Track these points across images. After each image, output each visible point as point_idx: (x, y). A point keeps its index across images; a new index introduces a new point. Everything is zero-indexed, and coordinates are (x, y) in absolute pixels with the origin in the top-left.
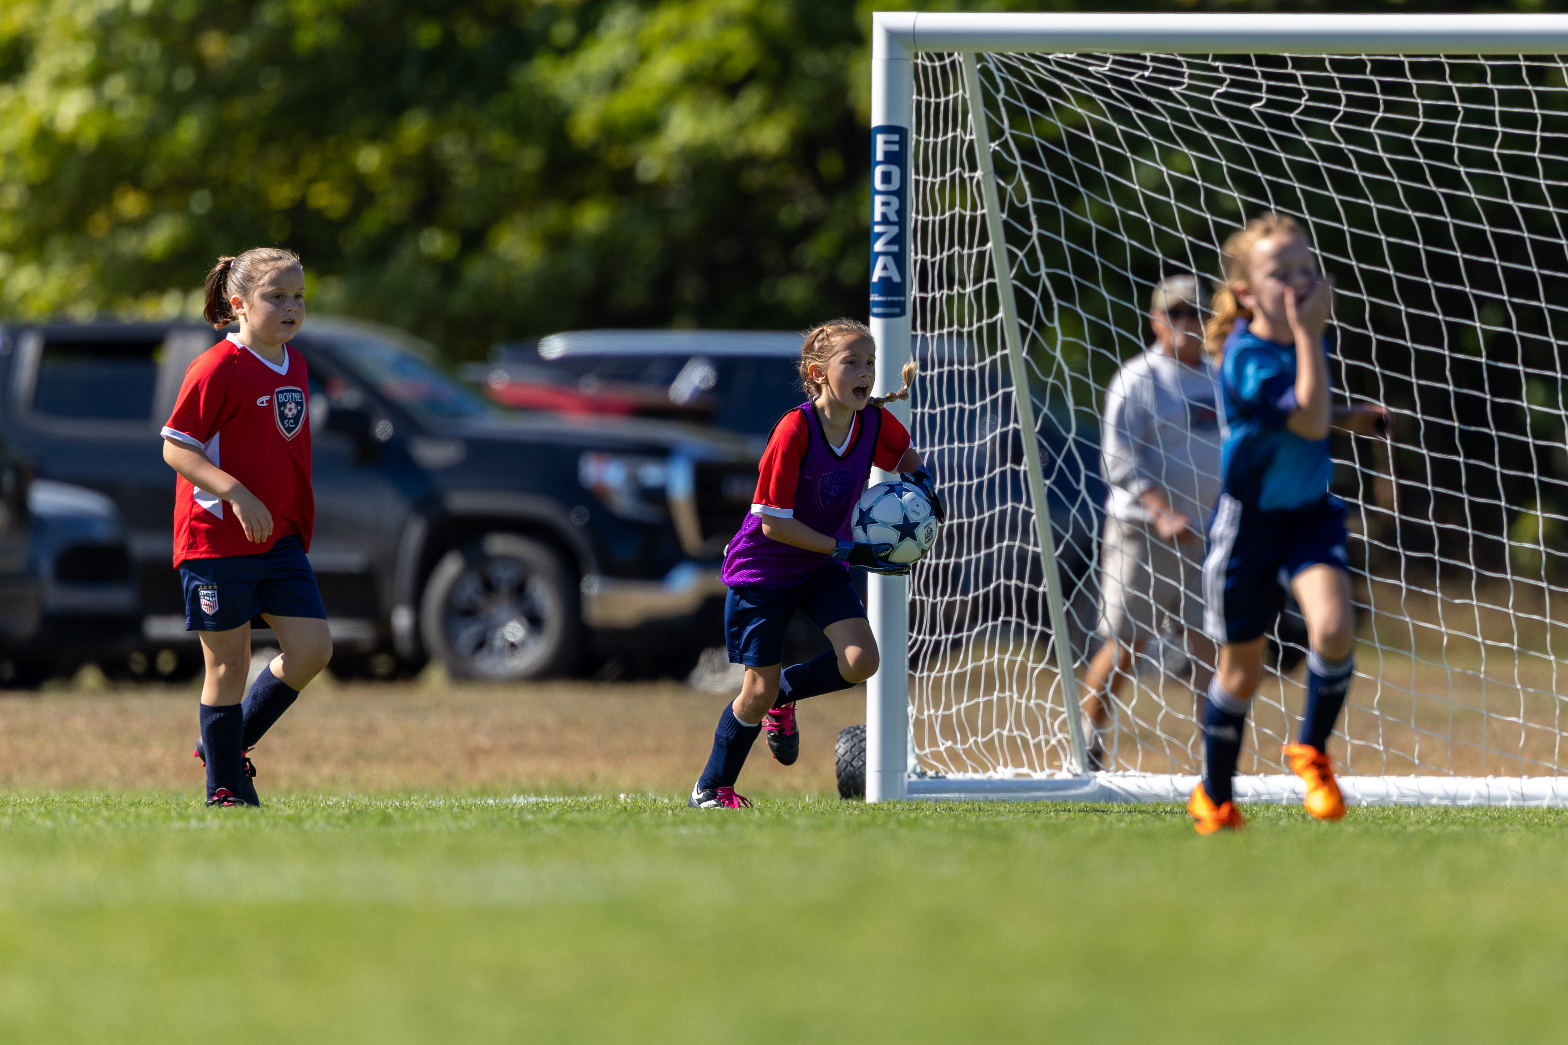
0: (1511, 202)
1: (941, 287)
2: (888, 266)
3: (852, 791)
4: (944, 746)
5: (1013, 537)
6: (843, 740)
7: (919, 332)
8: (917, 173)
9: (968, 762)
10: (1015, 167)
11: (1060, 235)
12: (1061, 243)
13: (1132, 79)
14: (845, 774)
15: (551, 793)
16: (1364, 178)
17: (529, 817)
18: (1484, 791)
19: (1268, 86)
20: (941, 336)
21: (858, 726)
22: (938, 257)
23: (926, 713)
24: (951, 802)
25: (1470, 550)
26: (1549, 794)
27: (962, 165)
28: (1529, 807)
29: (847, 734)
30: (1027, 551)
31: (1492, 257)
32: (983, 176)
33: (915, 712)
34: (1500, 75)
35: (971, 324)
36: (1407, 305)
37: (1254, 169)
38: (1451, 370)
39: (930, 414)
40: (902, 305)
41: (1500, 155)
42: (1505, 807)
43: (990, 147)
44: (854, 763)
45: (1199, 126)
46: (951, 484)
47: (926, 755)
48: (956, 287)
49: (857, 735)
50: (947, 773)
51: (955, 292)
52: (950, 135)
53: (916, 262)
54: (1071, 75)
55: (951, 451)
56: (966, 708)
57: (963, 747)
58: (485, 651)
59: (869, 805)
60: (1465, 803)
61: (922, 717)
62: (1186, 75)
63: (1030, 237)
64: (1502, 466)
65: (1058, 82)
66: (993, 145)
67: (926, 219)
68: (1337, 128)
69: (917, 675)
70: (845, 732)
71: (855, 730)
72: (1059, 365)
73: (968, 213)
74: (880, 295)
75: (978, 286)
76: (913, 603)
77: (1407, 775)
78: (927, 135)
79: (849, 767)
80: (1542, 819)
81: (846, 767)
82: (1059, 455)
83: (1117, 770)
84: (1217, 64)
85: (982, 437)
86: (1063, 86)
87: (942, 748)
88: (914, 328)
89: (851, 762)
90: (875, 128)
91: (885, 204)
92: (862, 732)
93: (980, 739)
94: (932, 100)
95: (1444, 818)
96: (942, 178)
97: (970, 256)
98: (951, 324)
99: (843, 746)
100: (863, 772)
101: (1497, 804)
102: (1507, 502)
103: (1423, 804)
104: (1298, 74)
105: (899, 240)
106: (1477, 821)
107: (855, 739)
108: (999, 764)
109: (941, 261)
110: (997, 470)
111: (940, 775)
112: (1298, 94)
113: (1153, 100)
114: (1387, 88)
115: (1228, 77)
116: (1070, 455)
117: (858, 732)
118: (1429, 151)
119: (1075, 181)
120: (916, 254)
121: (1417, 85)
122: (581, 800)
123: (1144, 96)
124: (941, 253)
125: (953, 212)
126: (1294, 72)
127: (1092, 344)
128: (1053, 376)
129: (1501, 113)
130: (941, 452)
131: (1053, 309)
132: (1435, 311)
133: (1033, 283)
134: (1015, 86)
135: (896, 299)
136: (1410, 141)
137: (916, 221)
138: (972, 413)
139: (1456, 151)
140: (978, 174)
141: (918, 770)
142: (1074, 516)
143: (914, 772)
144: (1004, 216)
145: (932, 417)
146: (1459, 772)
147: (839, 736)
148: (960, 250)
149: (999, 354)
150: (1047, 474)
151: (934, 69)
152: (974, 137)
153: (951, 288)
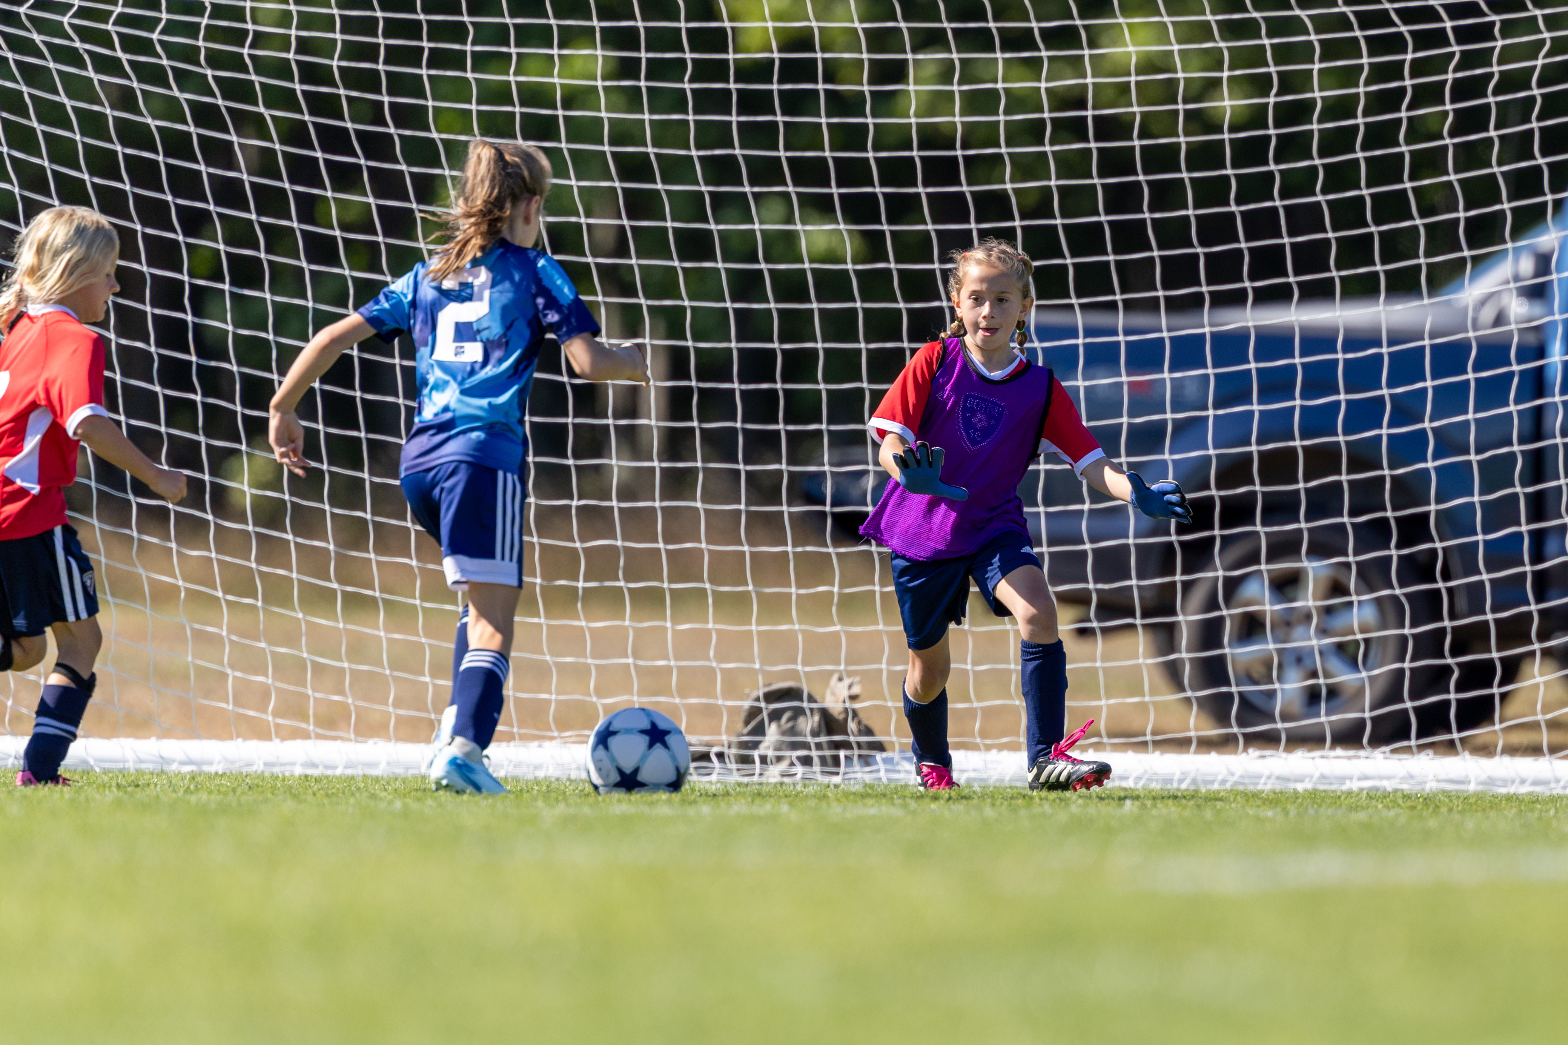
0: (262, 109)
16: (100, 81)
25: (207, 499)
31: (240, 171)
36: (144, 225)
38: (191, 299)
41: (251, 56)
64: (244, 405)
68: (70, 24)
102: (248, 445)
118: (172, 51)
129: (252, 8)
132: (175, 232)
136: (151, 40)
139: (203, 52)
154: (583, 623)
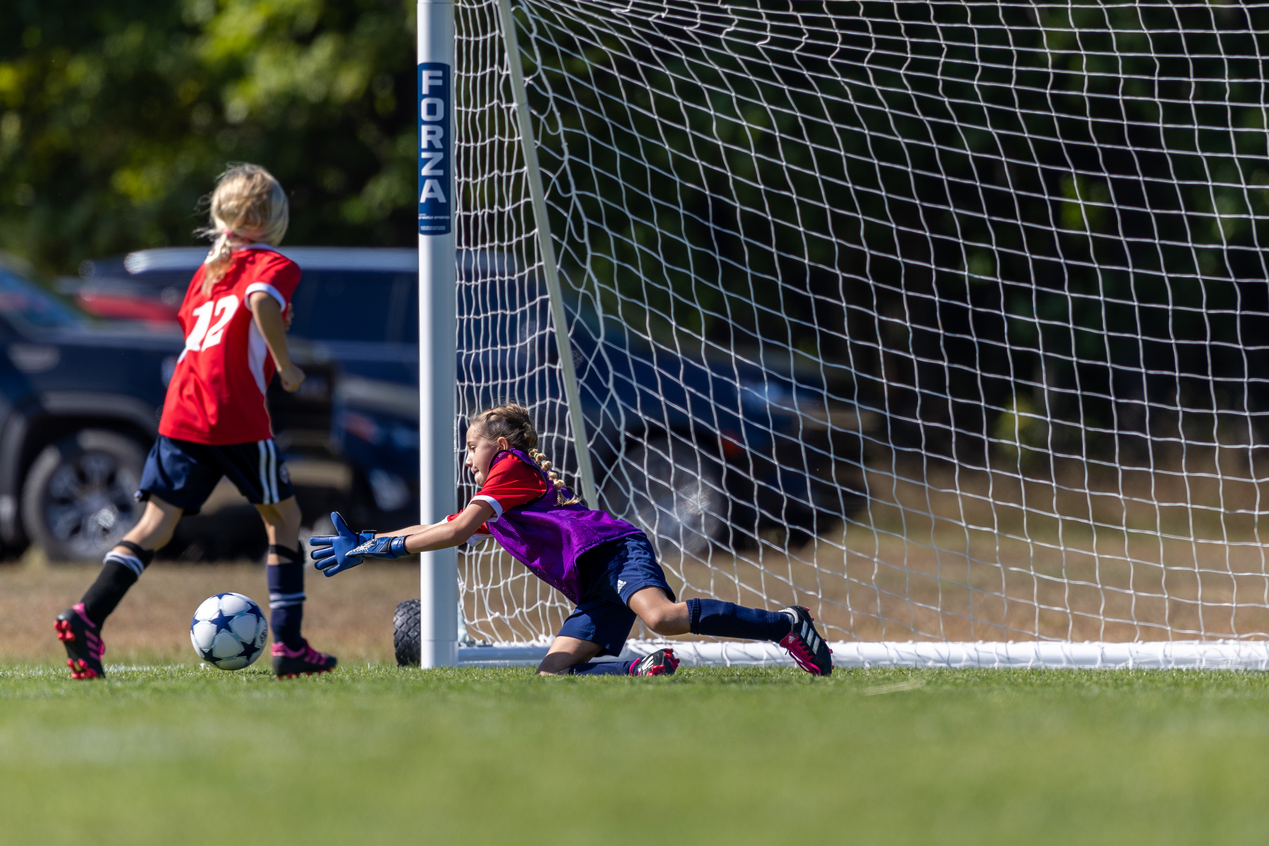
0: (990, 129)
1: (483, 207)
2: (434, 188)
3: (408, 659)
4: (492, 617)
5: (551, 430)
6: (400, 613)
7: (464, 247)
8: (459, 105)
9: (513, 631)
10: (547, 100)
11: (588, 162)
12: (589, 168)
13: (650, 19)
14: (402, 644)
15: (139, 663)
16: (858, 107)
17: (119, 684)
18: (974, 654)
19: (772, 26)
20: (483, 250)
21: (413, 600)
22: (480, 179)
23: (475, 587)
24: (497, 668)
25: (953, 446)
26: (1033, 654)
27: (500, 98)
28: (1015, 669)
29: (403, 607)
30: (564, 441)
31: (974, 179)
32: (518, 107)
33: (465, 587)
34: (980, 15)
35: (510, 239)
36: (897, 224)
37: (760, 100)
38: (937, 283)
39: (475, 319)
40: (447, 224)
41: (979, 86)
42: (994, 668)
43: (525, 81)
44: (410, 633)
45: (711, 62)
46: (495, 383)
47: (475, 625)
48: (496, 207)
49: (413, 608)
50: (493, 642)
51: (495, 211)
52: (488, 70)
53: (459, 184)
54: (596, 16)
55: (495, 353)
56: (512, 582)
57: (510, 617)
58: (80, 535)
59: (425, 670)
60: (957, 666)
61: (472, 591)
62: (699, 16)
63: (562, 162)
64: (982, 370)
65: (584, 23)
66: (527, 79)
67: (468, 145)
68: (833, 63)
69: (467, 553)
70: (401, 606)
71: (410, 604)
72: (589, 276)
73: (506, 140)
74: (427, 215)
75: (516, 205)
76: (461, 489)
77: (906, 641)
78: (468, 71)
79: (406, 637)
80: (1025, 680)
81: (403, 637)
82: (590, 358)
83: (645, 639)
84: (726, 7)
85: (523, 339)
86: (589, 26)
87: (490, 619)
88: (460, 244)
89: (407, 633)
90: (421, 64)
91: (431, 133)
92: (417, 606)
93: (524, 610)
94: (472, 39)
95: (938, 679)
96: (481, 109)
97: (508, 178)
98: (492, 240)
99: (400, 618)
100: (419, 642)
101: (986, 666)
102: (986, 402)
103: (919, 667)
104: (799, 15)
105: (443, 164)
106: (967, 681)
107: (411, 612)
108: (541, 633)
109: (483, 182)
110: (537, 369)
111: (487, 643)
112: (800, 33)
113: (669, 38)
114: (878, 28)
115: (736, 18)
116: (599, 358)
117: (413, 605)
118: (916, 83)
119: (601, 112)
120: (460, 177)
121: (905, 25)
122: (166, 669)
123: (661, 35)
124: (483, 175)
125: (492, 139)
126: (795, 13)
127: (618, 259)
128: (584, 286)
129: (980, 49)
130: (486, 354)
131: (583, 227)
132: (923, 229)
133: (566, 203)
134: (546, 27)
135: (442, 217)
136: (899, 74)
137: (460, 147)
138: (514, 318)
139: (941, 83)
140: (514, 105)
141: (468, 639)
142: (604, 411)
143: (464, 641)
144: (539, 143)
145: (477, 322)
146: (951, 637)
147: (397, 610)
148: (500, 173)
149: (536, 265)
150: (579, 374)
151: (473, 11)
152: (509, 72)
153: (491, 207)
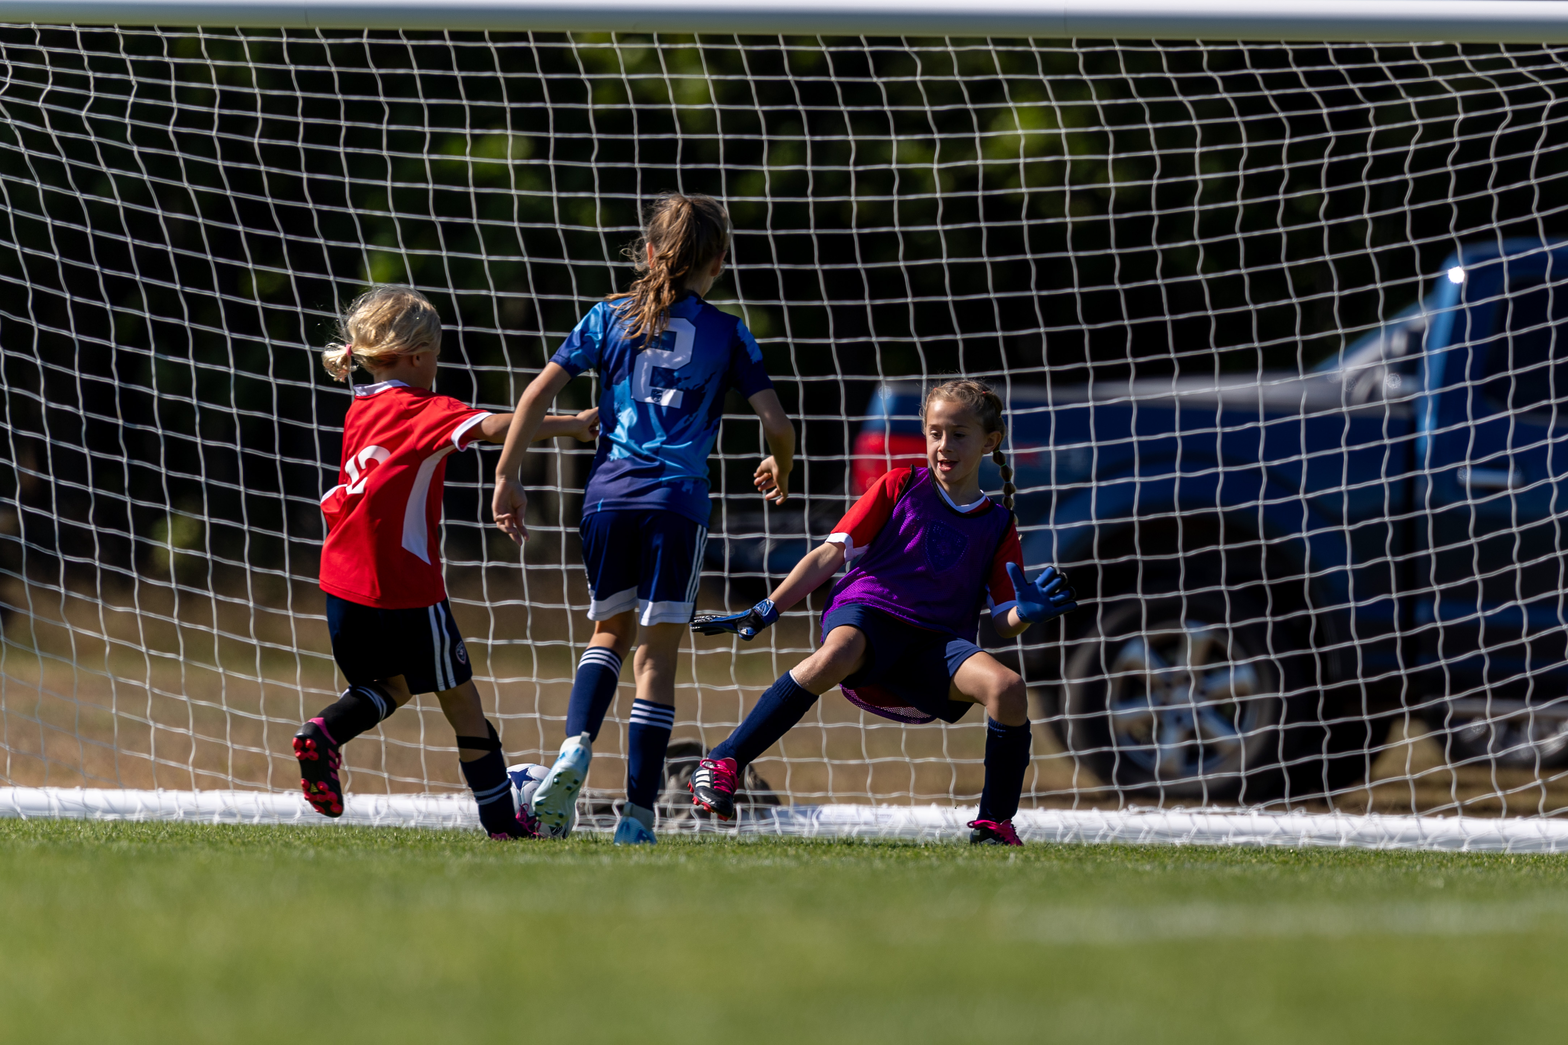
0: (186, 184)
16: (30, 156)
25: (132, 556)
31: (164, 243)
34: (177, 48)
36: (73, 294)
38: (117, 364)
41: (175, 133)
64: (168, 467)
77: (71, 786)
102: (172, 506)
114: (56, 59)
118: (100, 128)
121: (89, 57)
129: (177, 87)
132: (103, 300)
136: (80, 117)
139: (129, 128)
154: (492, 679)
